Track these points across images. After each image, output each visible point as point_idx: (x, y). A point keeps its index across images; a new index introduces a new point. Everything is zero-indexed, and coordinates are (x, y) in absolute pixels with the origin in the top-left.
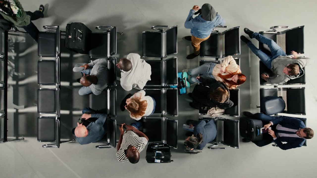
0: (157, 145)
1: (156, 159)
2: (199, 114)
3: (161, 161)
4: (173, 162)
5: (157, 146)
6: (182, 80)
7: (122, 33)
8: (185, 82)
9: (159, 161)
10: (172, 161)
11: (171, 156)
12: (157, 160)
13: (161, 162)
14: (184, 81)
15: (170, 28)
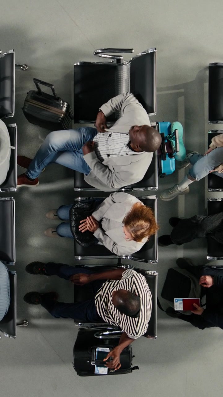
0: (109, 330)
1: (98, 366)
2: (208, 257)
3: (109, 370)
4: (137, 370)
5: (108, 333)
6: (168, 140)
7: (26, 65)
8: (174, 145)
9: (103, 370)
10: (137, 368)
11: (134, 356)
12: (99, 368)
13: (109, 373)
14: (174, 142)
15: (140, 54)
